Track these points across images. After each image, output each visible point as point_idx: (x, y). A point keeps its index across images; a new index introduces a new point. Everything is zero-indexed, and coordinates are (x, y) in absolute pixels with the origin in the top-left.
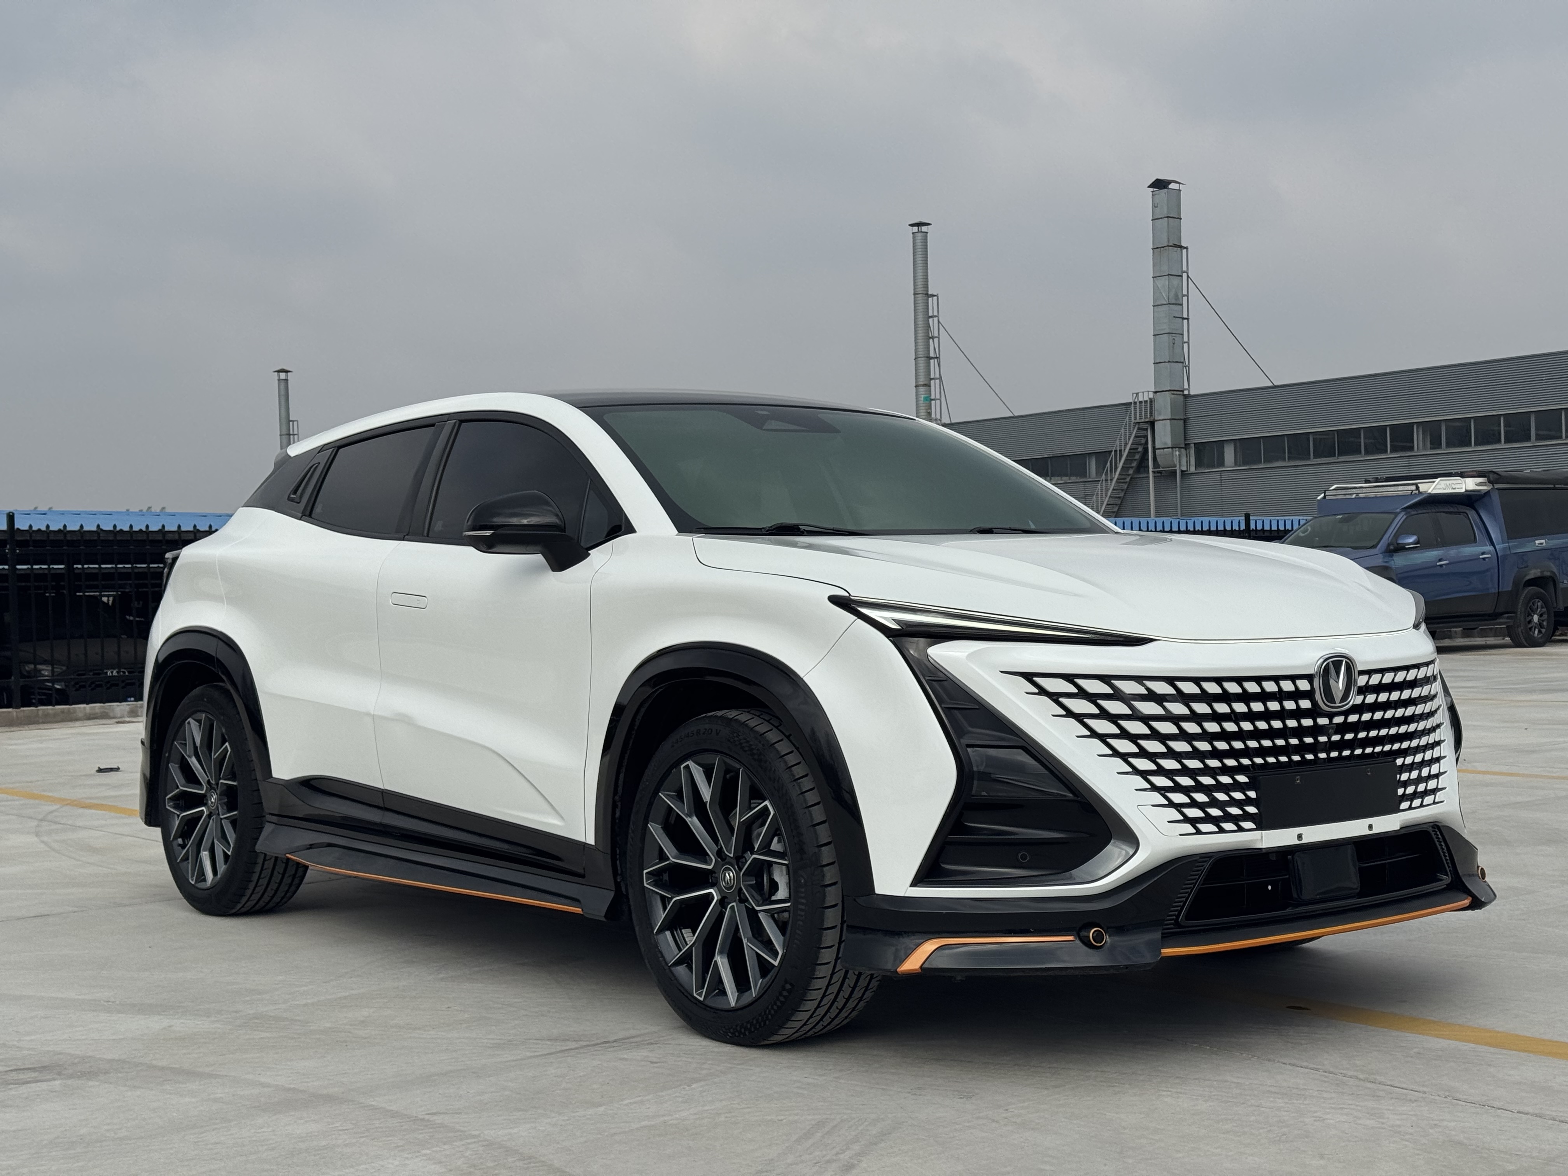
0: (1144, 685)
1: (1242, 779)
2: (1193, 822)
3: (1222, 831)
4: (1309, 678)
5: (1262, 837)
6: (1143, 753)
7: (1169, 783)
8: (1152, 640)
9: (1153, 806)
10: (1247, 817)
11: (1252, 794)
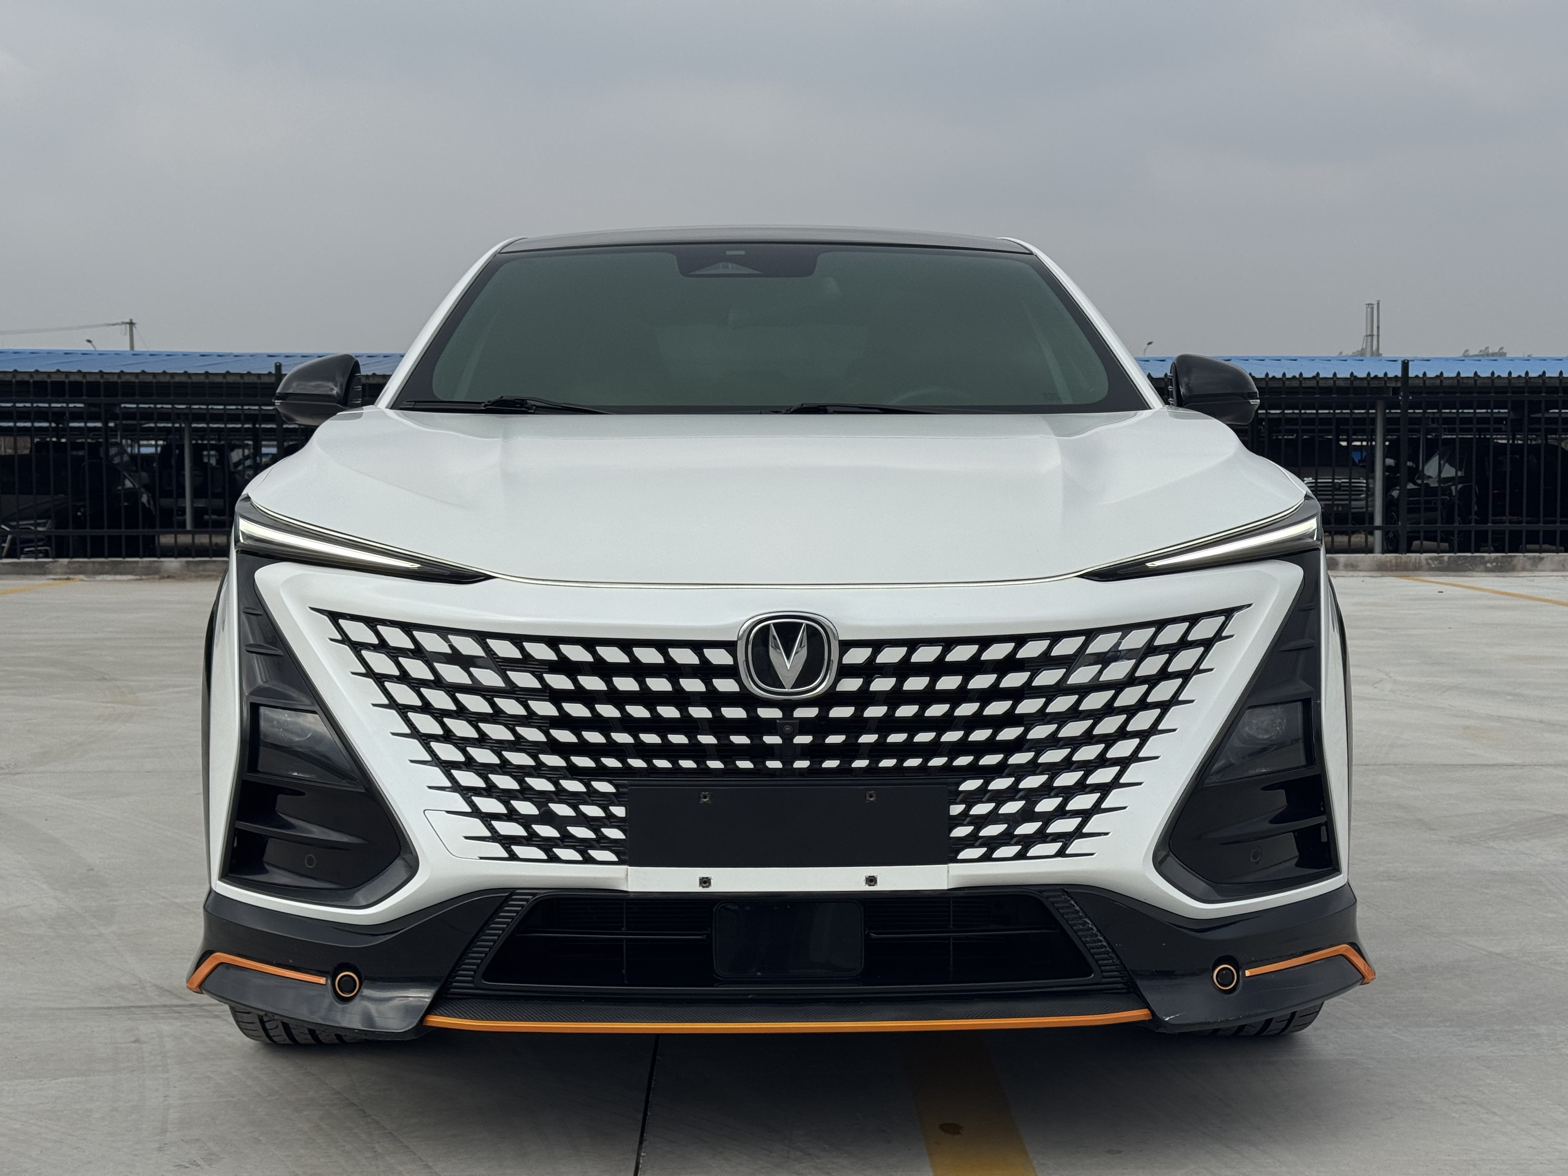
0: (447, 641)
1: (604, 787)
2: (507, 842)
3: (553, 859)
4: (730, 646)
5: (627, 875)
6: (448, 737)
7: (480, 783)
8: (489, 577)
9: (448, 812)
10: (602, 842)
11: (619, 811)
